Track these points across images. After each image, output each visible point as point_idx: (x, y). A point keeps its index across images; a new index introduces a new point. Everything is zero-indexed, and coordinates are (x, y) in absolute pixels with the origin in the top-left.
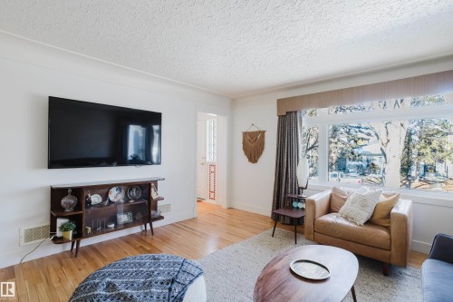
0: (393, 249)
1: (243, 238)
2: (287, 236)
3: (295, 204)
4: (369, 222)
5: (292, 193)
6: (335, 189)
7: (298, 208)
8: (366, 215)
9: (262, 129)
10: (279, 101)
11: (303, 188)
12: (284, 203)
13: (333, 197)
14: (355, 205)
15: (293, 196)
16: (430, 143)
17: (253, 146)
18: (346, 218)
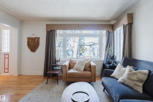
0: (93, 77)
1: (32, 89)
2: (53, 82)
3: (55, 68)
4: (85, 70)
5: (53, 64)
6: (70, 60)
7: (56, 69)
8: (83, 68)
9: (38, 37)
10: (47, 25)
11: (58, 61)
12: (49, 68)
13: (70, 63)
14: (79, 65)
15: (53, 65)
16: (81, 48)
17: (33, 44)
18: (77, 70)
